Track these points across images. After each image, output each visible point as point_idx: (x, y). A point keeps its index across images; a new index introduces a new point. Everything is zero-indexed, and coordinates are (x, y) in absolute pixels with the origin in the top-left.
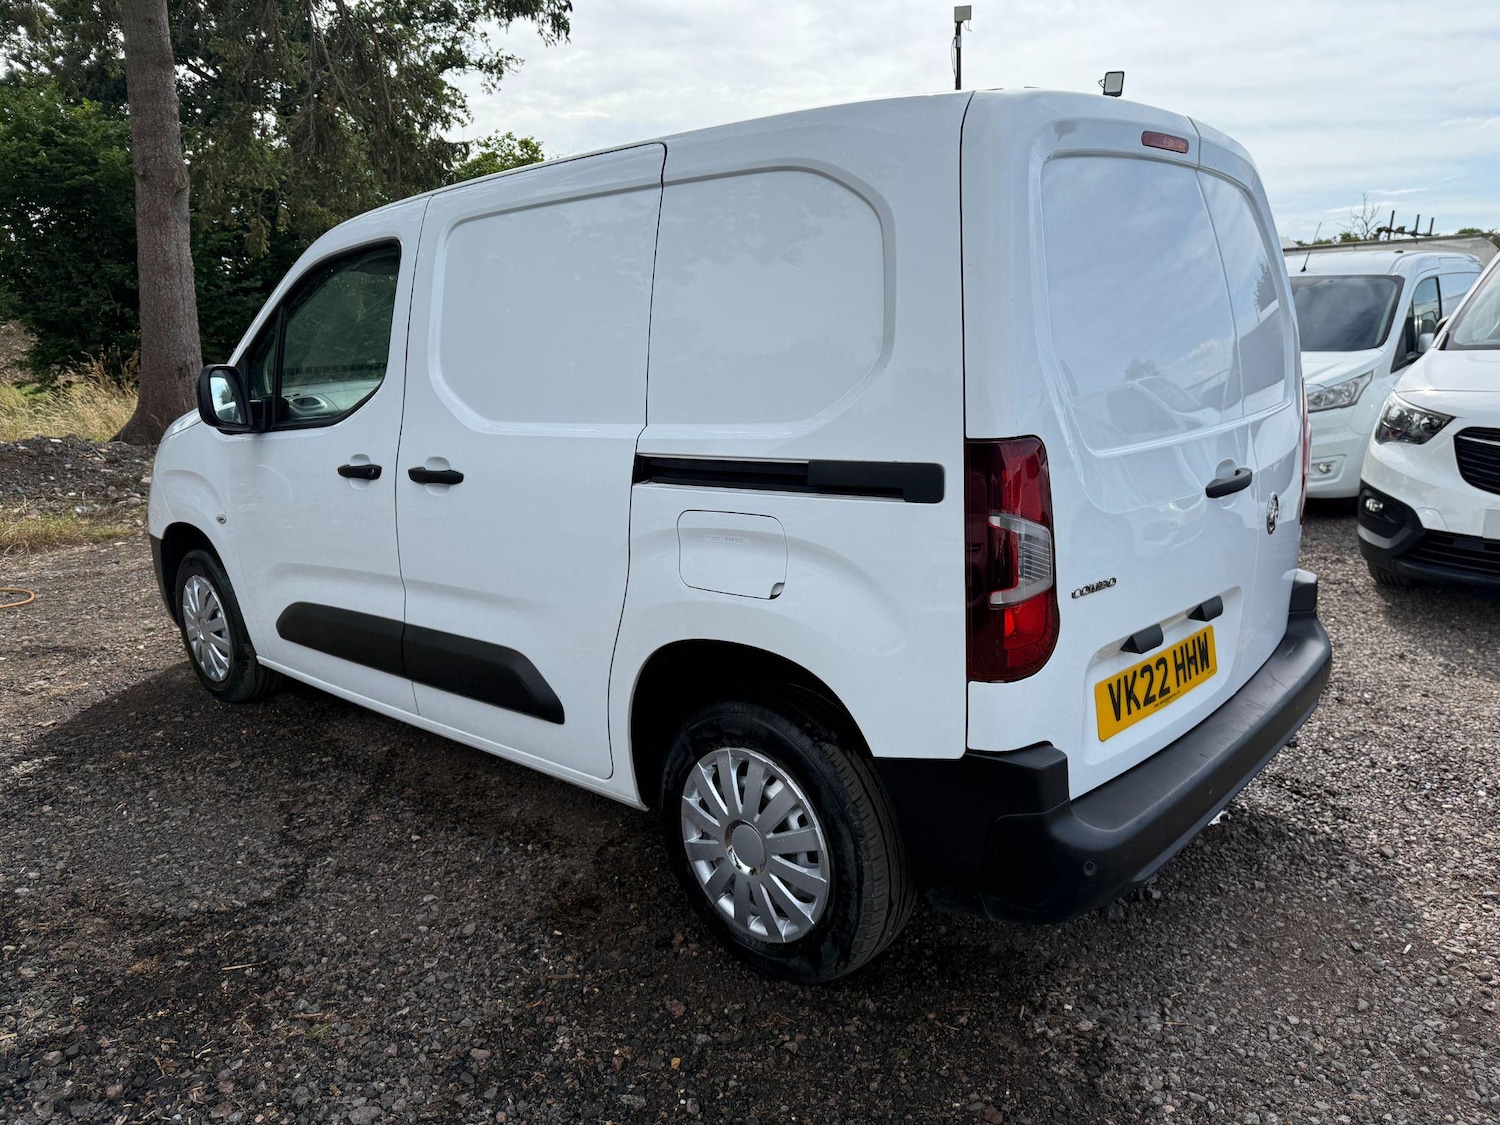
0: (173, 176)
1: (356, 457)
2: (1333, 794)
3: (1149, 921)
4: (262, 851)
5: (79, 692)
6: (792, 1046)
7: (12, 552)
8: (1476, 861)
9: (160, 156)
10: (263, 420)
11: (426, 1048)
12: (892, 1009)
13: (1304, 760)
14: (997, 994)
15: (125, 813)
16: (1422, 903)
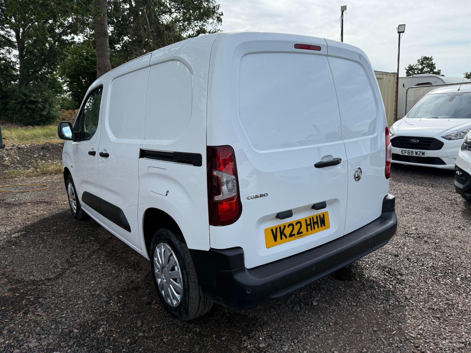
0: (107, 68)
1: (91, 149)
2: (401, 275)
3: (307, 312)
4: (58, 264)
5: (43, 214)
6: (165, 340)
7: (50, 174)
8: (440, 304)
9: (103, 63)
10: (79, 138)
11: (63, 327)
12: (204, 332)
13: (398, 262)
14: (240, 331)
15: (32, 250)
16: (410, 317)
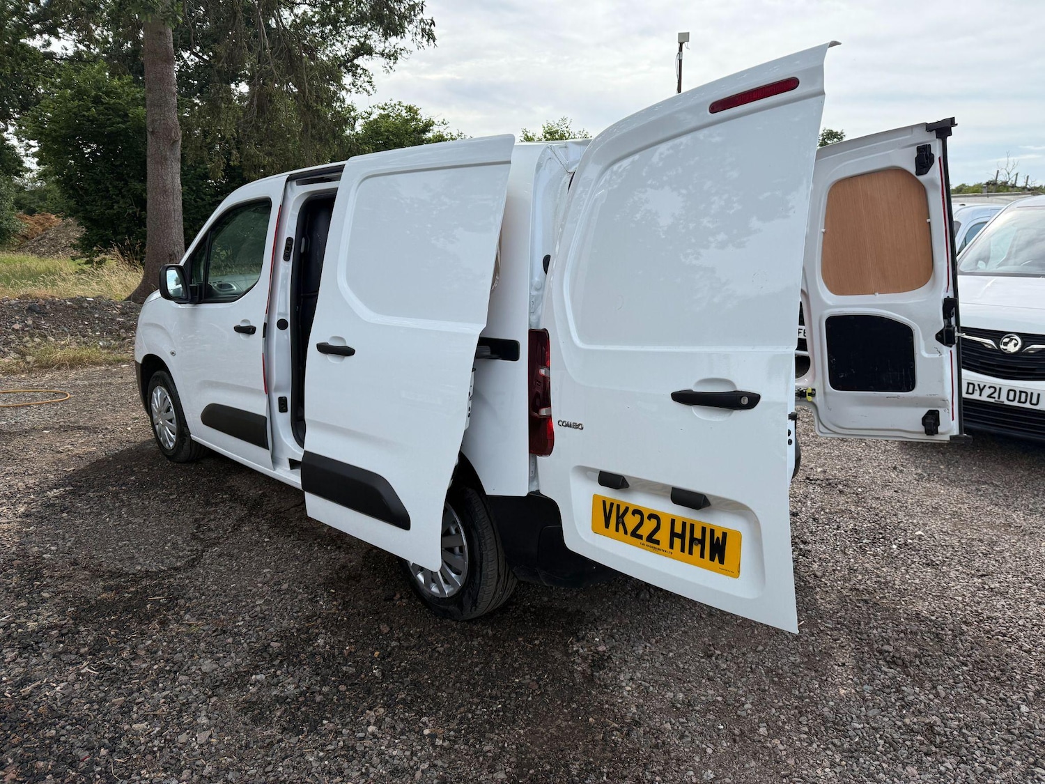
0: (171, 132)
1: (244, 321)
2: (805, 543)
3: (662, 601)
4: (180, 543)
5: (90, 452)
6: (441, 650)
7: (59, 369)
8: (867, 582)
9: (164, 119)
10: (198, 296)
11: (248, 641)
14: (561, 631)
15: (108, 519)
16: (823, 601)
